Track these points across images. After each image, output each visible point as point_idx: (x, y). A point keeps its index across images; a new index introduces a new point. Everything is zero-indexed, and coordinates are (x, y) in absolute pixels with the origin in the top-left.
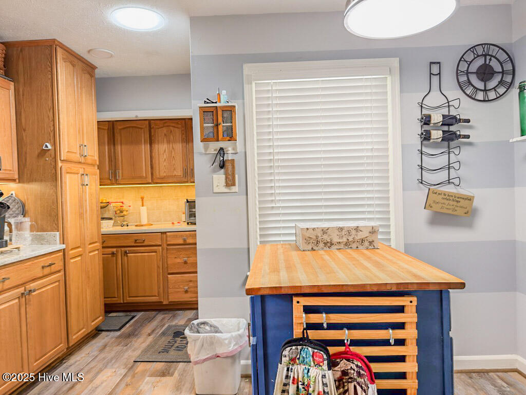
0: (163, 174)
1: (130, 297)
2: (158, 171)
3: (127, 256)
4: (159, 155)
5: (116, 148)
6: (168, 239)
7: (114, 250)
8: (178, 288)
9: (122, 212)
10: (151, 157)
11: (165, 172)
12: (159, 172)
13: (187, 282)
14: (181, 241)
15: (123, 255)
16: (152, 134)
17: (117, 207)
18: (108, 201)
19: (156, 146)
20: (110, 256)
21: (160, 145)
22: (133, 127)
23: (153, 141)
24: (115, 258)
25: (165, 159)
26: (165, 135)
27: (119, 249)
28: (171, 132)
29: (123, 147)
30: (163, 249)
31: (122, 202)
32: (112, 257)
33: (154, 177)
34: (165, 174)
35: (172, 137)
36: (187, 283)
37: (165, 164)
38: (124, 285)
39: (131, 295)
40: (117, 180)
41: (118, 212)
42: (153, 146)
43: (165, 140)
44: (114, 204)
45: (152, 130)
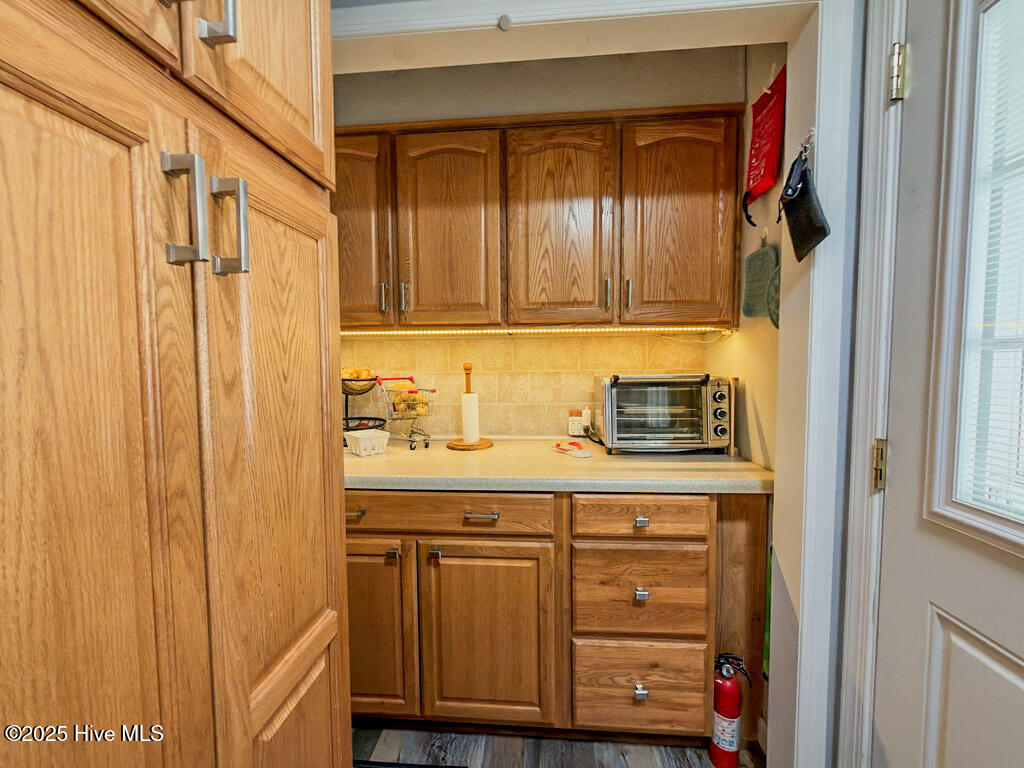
0: (537, 296)
1: (443, 698)
2: (522, 287)
3: (437, 565)
4: (527, 236)
5: (400, 218)
6: (579, 516)
7: (395, 542)
8: (606, 686)
9: (411, 407)
10: (506, 245)
11: (544, 290)
12: (527, 290)
13: (639, 667)
14: (625, 528)
15: (424, 561)
16: (511, 172)
17: (399, 393)
18: (373, 374)
19: (521, 209)
20: (381, 560)
21: (532, 208)
22: (450, 151)
23: (511, 194)
24: (396, 570)
25: (547, 251)
26: (550, 174)
27: (411, 541)
28: (569, 162)
29: (421, 211)
30: (558, 548)
31: (411, 379)
32: (387, 564)
33: (512, 306)
34: (544, 298)
35: (570, 180)
36: (644, 672)
37: (545, 265)
38: (425, 659)
39: (445, 695)
40: (401, 312)
41: (403, 406)
42: (510, 209)
43: (549, 191)
44: (390, 385)
45: (511, 160)
